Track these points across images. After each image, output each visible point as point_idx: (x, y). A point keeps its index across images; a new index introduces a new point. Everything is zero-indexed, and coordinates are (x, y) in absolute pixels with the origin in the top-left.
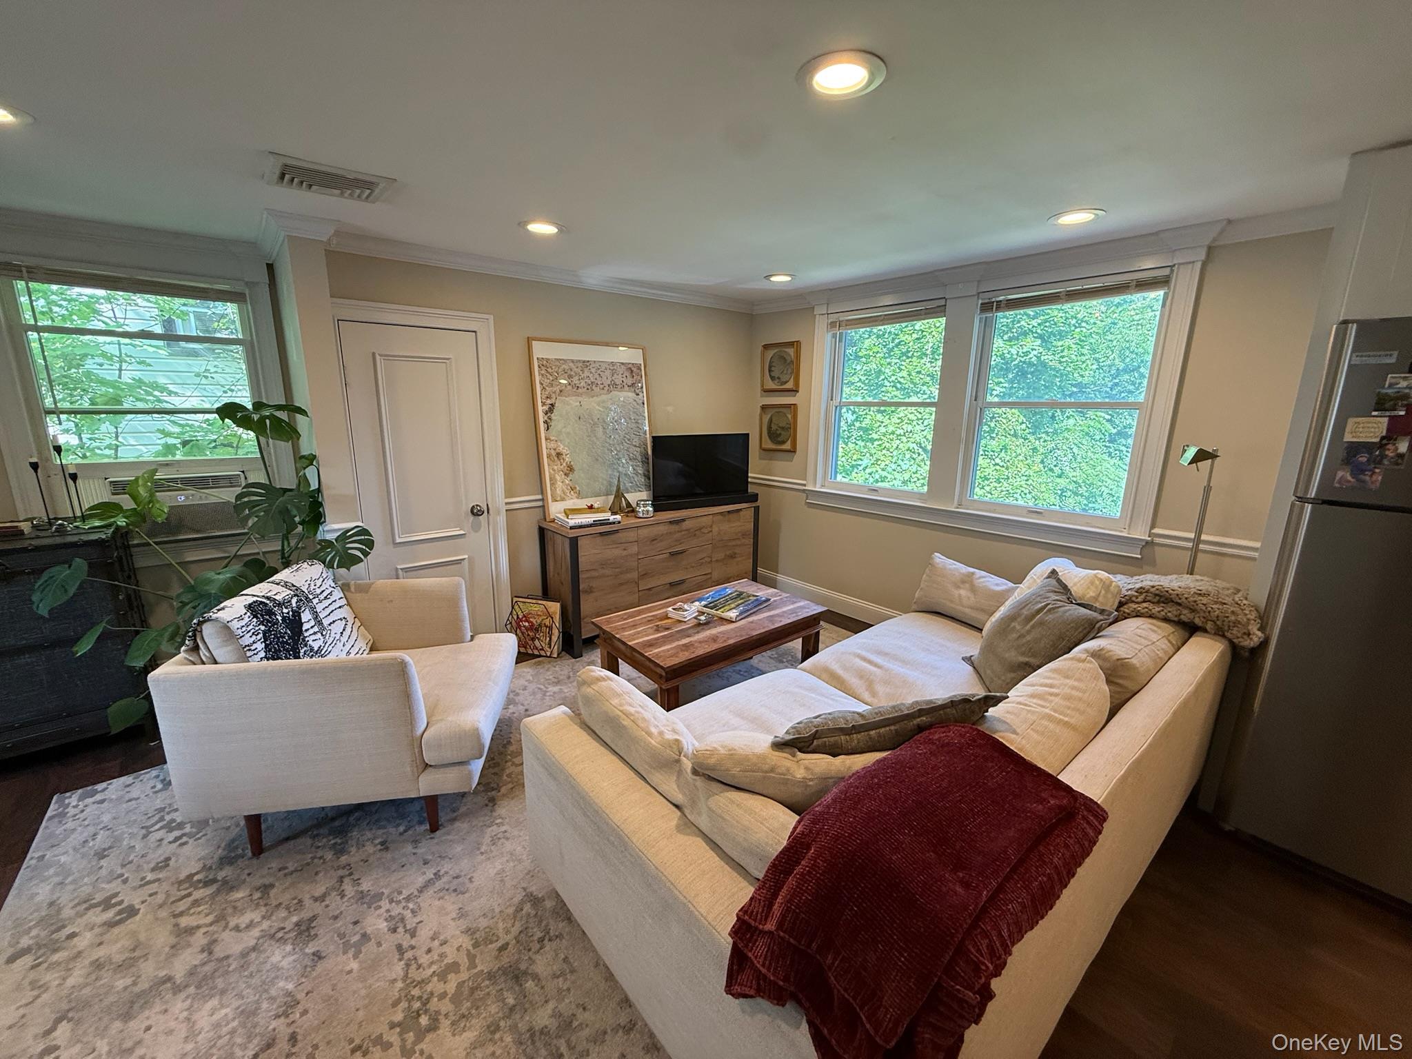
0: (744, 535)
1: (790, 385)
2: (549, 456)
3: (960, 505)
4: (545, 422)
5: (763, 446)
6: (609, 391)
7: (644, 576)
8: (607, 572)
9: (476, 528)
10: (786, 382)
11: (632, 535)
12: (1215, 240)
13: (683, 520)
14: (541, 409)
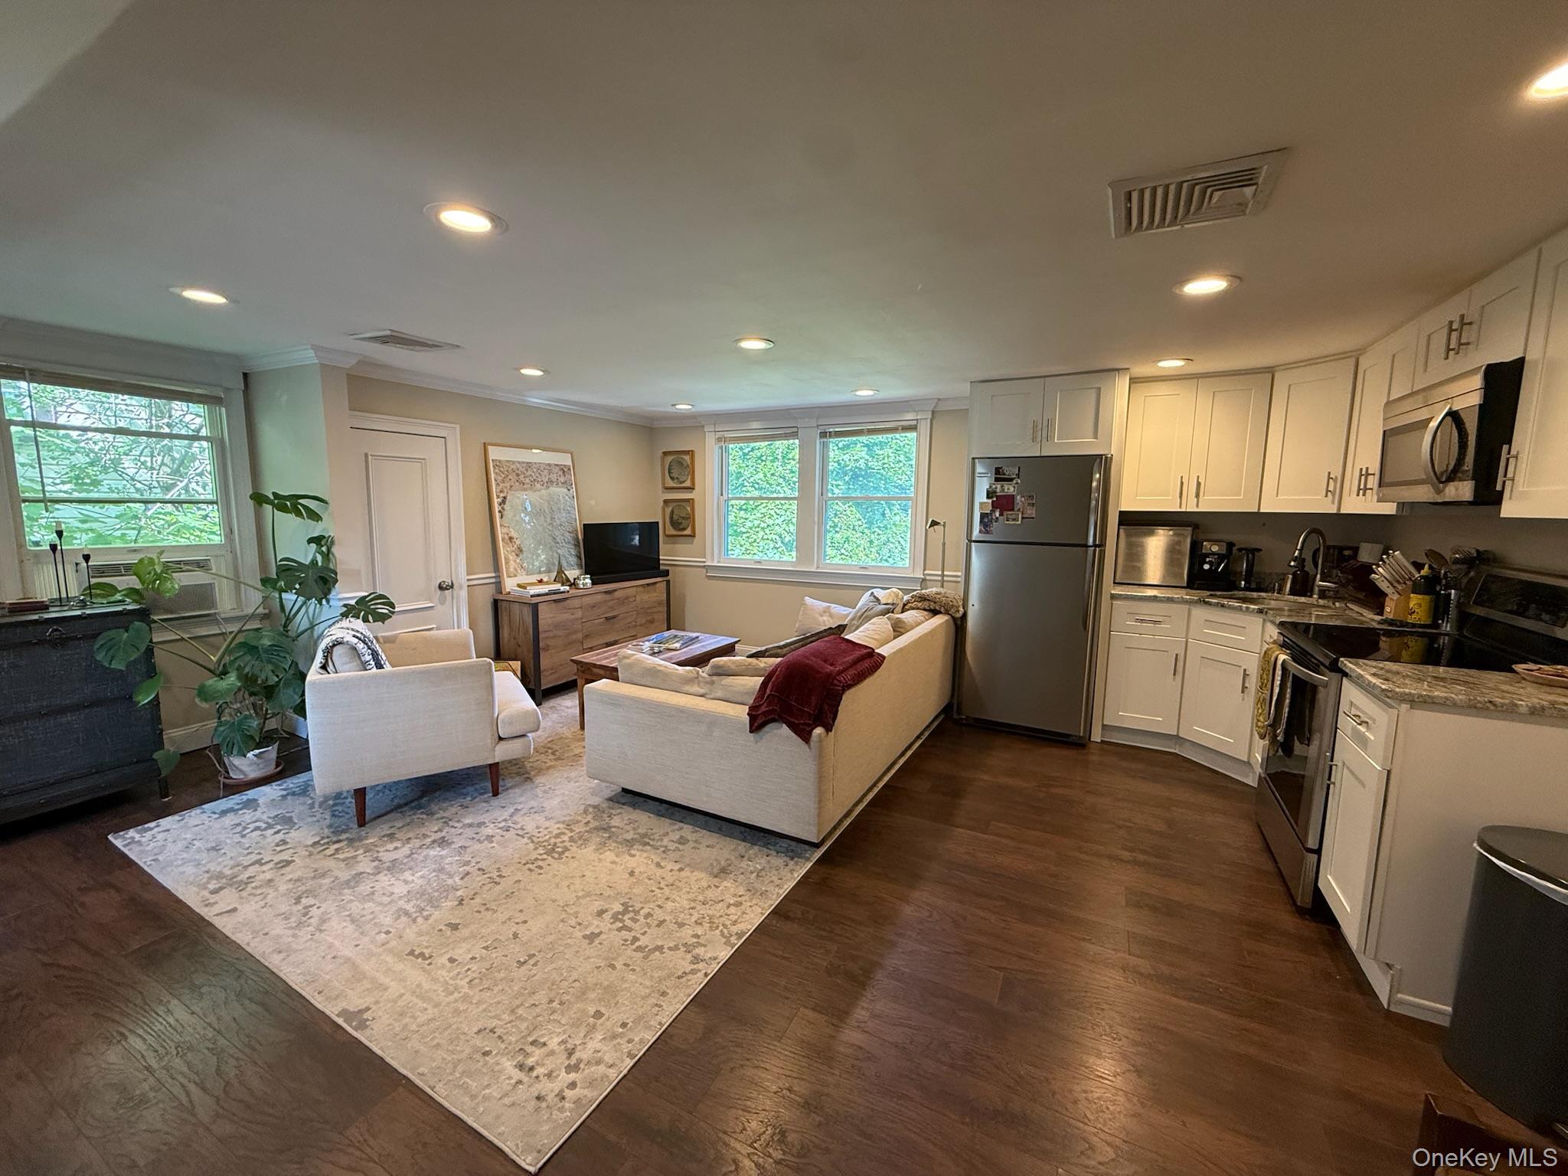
0: (660, 603)
1: (688, 484)
2: (503, 540)
3: (818, 567)
4: (500, 512)
5: (667, 533)
6: (548, 487)
7: (587, 636)
8: (559, 633)
9: (442, 602)
10: (683, 482)
11: (576, 603)
12: (935, 407)
13: (616, 590)
14: (496, 501)
